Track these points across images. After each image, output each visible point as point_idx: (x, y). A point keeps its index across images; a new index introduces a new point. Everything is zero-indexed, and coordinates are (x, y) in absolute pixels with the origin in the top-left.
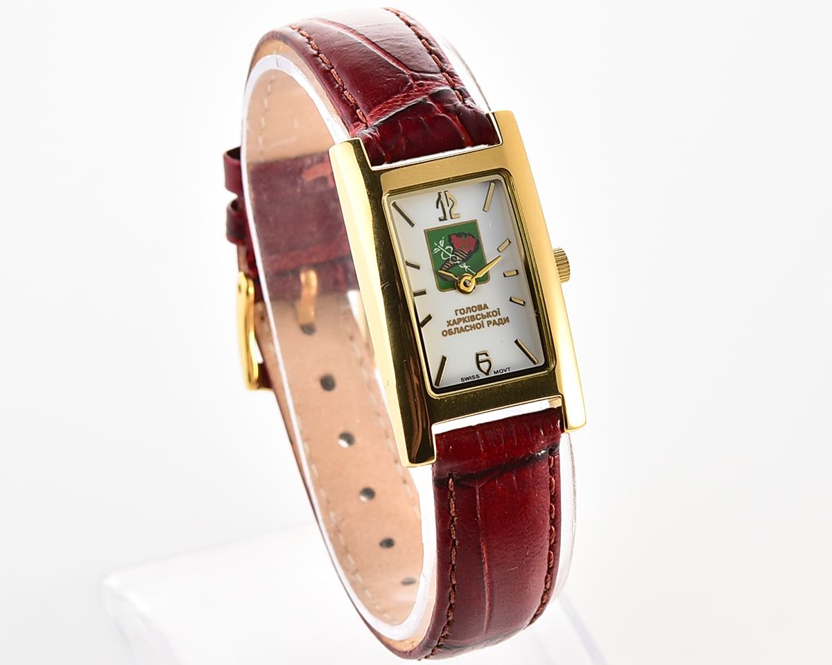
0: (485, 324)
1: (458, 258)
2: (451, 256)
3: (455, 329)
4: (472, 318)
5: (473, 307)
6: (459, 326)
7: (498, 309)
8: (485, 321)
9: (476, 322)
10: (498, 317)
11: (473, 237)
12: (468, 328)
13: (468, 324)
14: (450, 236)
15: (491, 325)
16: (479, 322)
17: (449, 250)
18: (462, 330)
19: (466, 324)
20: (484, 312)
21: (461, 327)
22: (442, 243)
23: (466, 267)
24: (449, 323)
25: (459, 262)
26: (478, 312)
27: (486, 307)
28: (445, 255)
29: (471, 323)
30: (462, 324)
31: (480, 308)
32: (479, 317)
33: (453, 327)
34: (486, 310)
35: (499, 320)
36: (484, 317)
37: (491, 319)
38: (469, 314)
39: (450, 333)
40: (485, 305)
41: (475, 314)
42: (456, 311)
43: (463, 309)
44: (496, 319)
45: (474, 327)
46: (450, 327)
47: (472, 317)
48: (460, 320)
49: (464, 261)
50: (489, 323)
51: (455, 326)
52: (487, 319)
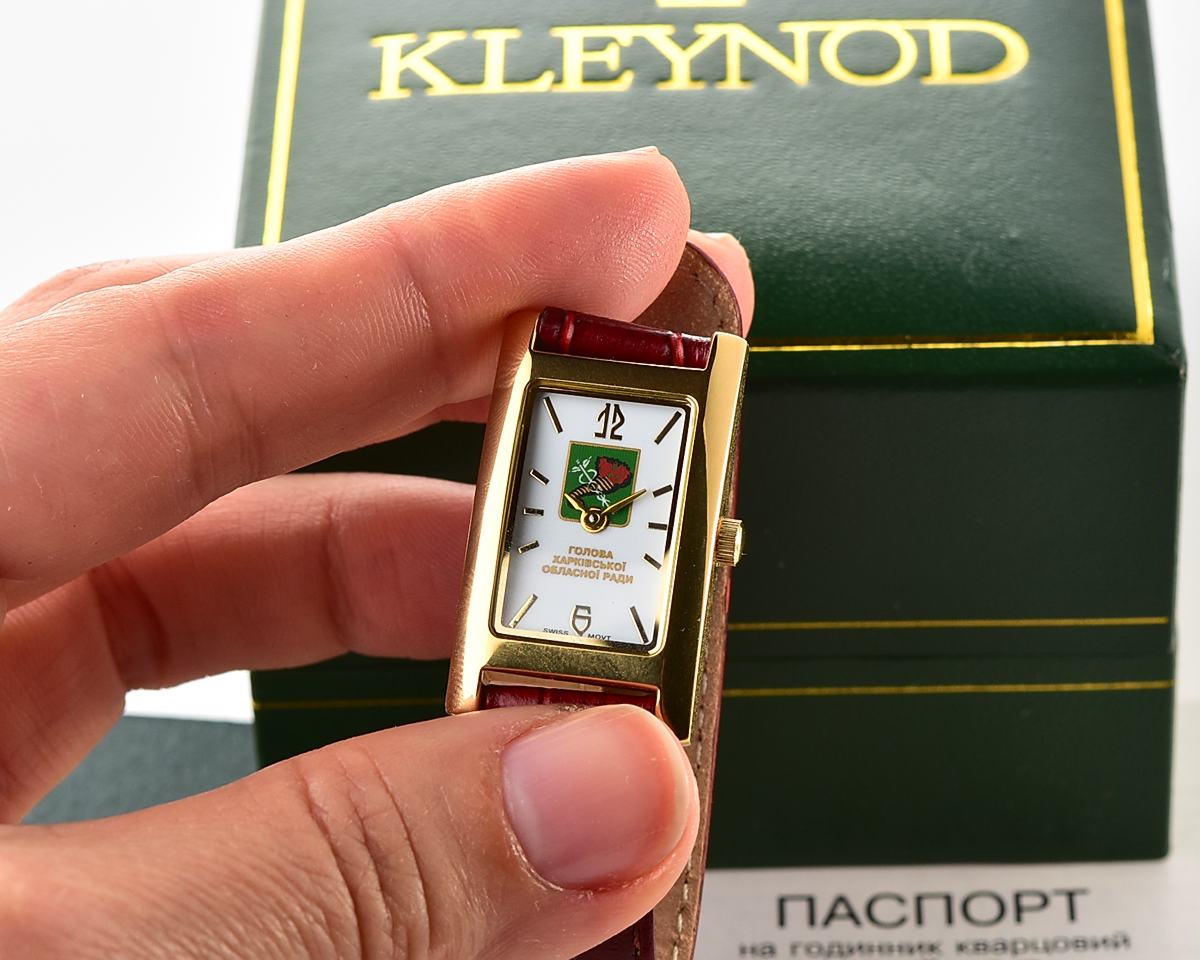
0: (601, 575)
1: (599, 487)
2: (591, 481)
3: (561, 568)
4: (588, 563)
5: (593, 551)
6: (567, 567)
7: (624, 563)
8: (602, 572)
9: (591, 568)
10: (621, 572)
11: (628, 469)
12: (577, 573)
13: (580, 568)
14: (598, 458)
15: (607, 580)
16: (595, 570)
17: (591, 474)
18: (570, 572)
19: (577, 567)
20: (605, 561)
21: (570, 569)
22: (586, 463)
23: (604, 500)
24: (557, 558)
25: (597, 492)
26: (597, 558)
27: (610, 555)
28: (584, 477)
29: (584, 568)
30: (572, 566)
31: (602, 554)
32: (596, 564)
33: (559, 566)
34: (609, 560)
35: (620, 576)
36: (603, 566)
37: (611, 572)
38: (586, 557)
39: (553, 571)
40: (610, 552)
41: (593, 559)
42: (571, 548)
43: (581, 549)
44: (617, 573)
45: (586, 574)
46: (556, 564)
47: (588, 561)
48: (571, 560)
49: (604, 492)
50: (606, 575)
51: (563, 565)
52: (605, 570)
